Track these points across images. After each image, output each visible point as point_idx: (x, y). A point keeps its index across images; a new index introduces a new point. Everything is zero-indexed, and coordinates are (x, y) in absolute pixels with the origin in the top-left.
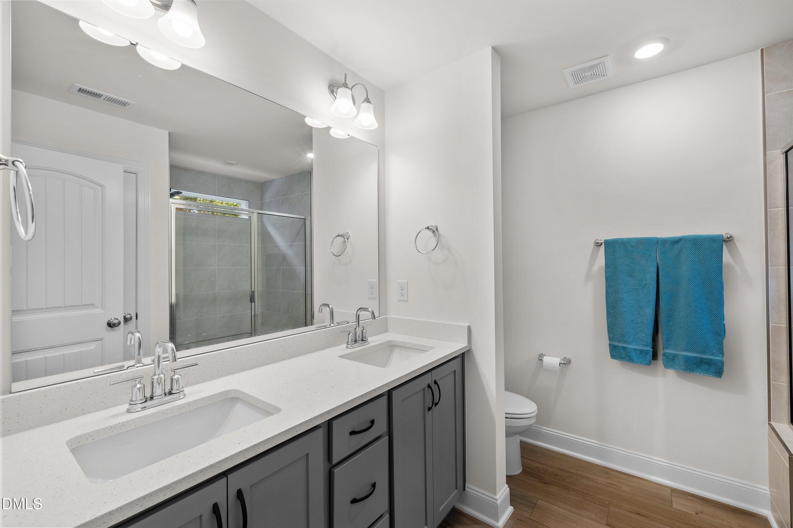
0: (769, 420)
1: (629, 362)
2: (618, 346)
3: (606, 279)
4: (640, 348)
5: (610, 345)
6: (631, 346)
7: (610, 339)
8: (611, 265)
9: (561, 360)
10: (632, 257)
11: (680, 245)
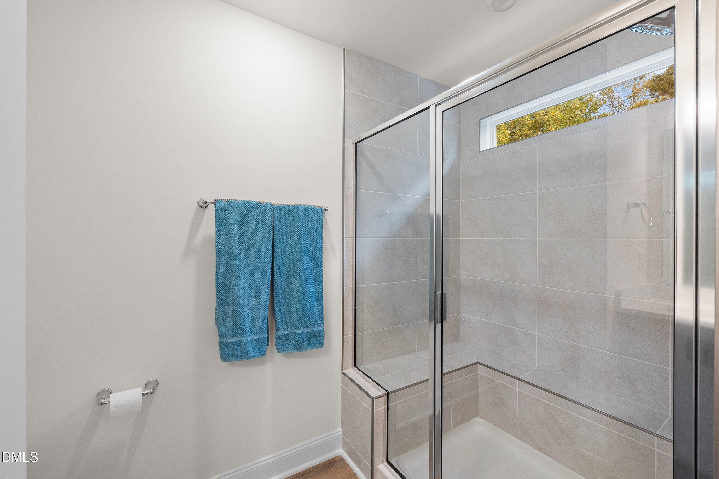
0: (342, 370)
1: (245, 359)
2: (232, 343)
3: (217, 253)
4: (256, 337)
5: (220, 343)
6: (246, 339)
7: (221, 335)
8: (223, 234)
9: (143, 391)
10: (248, 224)
11: (292, 213)
